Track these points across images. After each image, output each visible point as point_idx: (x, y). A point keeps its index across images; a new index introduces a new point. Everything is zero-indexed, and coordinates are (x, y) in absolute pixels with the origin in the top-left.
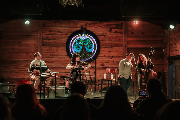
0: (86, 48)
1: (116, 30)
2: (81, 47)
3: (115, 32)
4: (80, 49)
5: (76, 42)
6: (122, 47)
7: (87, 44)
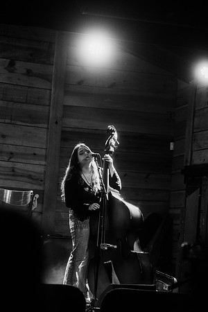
1: (29, 65)
3: (25, 71)
6: (46, 126)
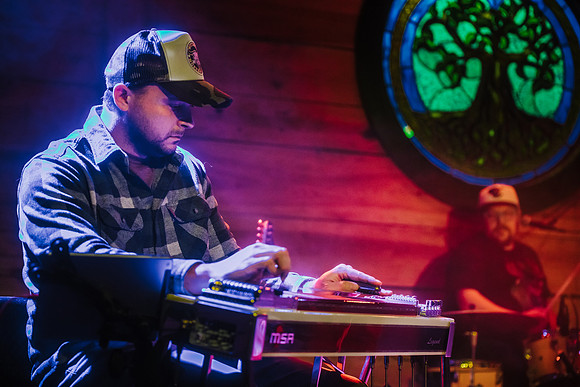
0: (516, 81)
2: (474, 67)
4: (470, 86)
5: (435, 20)
7: (517, 46)
